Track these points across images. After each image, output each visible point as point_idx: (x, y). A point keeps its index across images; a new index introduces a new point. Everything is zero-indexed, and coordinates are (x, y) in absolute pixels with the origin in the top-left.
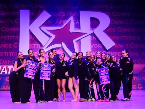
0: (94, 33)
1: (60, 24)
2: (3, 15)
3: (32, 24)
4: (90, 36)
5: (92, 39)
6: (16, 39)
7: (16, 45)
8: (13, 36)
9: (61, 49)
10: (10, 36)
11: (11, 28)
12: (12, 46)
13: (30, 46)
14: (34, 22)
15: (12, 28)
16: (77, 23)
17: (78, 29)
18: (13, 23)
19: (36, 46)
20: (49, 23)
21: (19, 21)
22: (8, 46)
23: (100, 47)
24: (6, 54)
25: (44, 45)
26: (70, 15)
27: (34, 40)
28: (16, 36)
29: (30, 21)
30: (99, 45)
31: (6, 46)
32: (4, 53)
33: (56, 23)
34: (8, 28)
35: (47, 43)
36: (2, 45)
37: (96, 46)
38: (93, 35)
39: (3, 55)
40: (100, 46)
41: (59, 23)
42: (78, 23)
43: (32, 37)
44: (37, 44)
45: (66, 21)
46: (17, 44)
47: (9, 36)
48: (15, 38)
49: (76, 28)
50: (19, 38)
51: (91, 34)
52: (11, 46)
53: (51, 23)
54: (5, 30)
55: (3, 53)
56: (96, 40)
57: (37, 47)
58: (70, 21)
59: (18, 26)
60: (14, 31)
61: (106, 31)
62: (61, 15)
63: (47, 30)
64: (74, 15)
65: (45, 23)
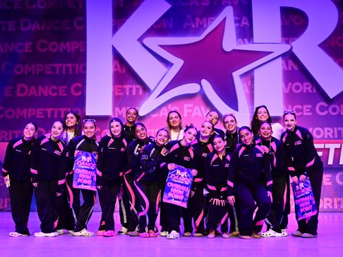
0: (293, 50)
1: (196, 28)
2: (43, 7)
3: (118, 31)
4: (280, 60)
5: (286, 69)
6: (77, 72)
7: (77, 90)
8: (68, 65)
9: (199, 98)
10: (61, 65)
11: (62, 43)
12: (68, 91)
13: (114, 92)
14: (125, 24)
15: (65, 44)
16: (243, 23)
17: (246, 40)
18: (69, 28)
19: (131, 90)
20: (165, 26)
21: (84, 23)
22: (57, 91)
23: (311, 91)
24: (53, 113)
25: (152, 88)
26: (223, 4)
27: (124, 74)
28: (77, 65)
29: (113, 23)
30: (305, 84)
31: (50, 91)
32: (46, 109)
33: (184, 27)
34: (56, 44)
35: (161, 81)
36: (40, 88)
37: (297, 88)
38: (290, 56)
39: (43, 117)
40: (309, 89)
41: (193, 26)
42: (247, 23)
43: (118, 65)
44: (134, 86)
45: (213, 18)
46: (80, 85)
47: (57, 66)
48: (74, 68)
49: (240, 40)
50: (85, 68)
51: (283, 56)
52: (63, 92)
53: (171, 26)
54: (46, 49)
55: (43, 109)
56: (296, 72)
57: (134, 93)
58: (225, 18)
59: (82, 37)
60: (73, 51)
61: (327, 45)
62: (198, 4)
63: (160, 46)
64: (236, 3)
65: (155, 27)
